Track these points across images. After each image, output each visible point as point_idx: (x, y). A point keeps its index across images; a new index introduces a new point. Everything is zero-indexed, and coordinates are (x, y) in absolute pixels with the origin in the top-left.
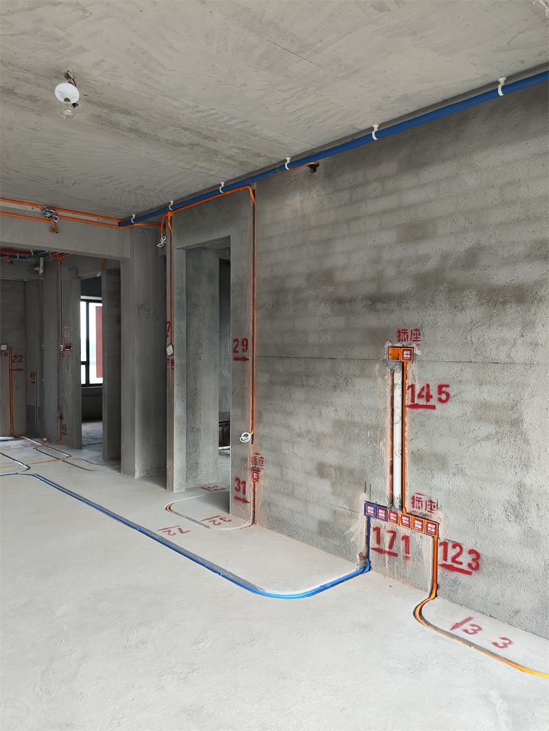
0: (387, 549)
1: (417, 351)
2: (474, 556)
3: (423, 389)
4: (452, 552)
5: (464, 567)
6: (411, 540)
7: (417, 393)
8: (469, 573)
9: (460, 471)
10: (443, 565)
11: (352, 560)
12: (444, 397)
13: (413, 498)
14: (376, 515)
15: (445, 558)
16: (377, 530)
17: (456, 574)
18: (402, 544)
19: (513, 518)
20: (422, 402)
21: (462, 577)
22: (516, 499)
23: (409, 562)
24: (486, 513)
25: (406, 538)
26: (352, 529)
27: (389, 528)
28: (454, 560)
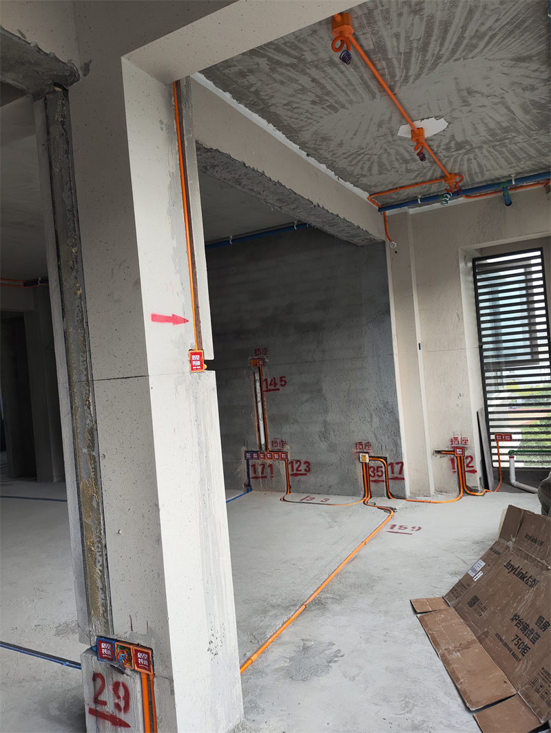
0: (260, 475)
1: (267, 360)
2: (307, 464)
3: (272, 380)
4: (295, 466)
5: (303, 472)
6: (274, 467)
7: (269, 383)
8: (306, 474)
9: (296, 421)
10: (292, 475)
11: (240, 489)
12: (283, 383)
13: (272, 442)
14: (252, 458)
15: (293, 471)
16: (254, 466)
17: (299, 477)
18: (268, 470)
19: (323, 439)
20: (272, 387)
21: (303, 478)
22: (324, 430)
23: (274, 478)
24: (310, 440)
25: (271, 466)
26: (238, 470)
27: (260, 463)
28: (297, 470)
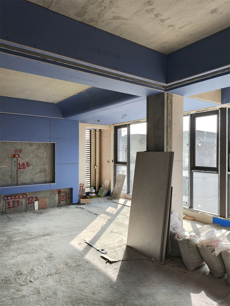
0: (12, 206)
1: (20, 155)
2: (36, 198)
3: (22, 164)
4: (30, 200)
5: (34, 201)
10: (28, 204)
14: (8, 199)
16: (8, 203)
17: (32, 204)
18: (16, 203)
20: (22, 167)
23: (19, 207)
25: (18, 201)
27: (12, 201)
28: (31, 201)
